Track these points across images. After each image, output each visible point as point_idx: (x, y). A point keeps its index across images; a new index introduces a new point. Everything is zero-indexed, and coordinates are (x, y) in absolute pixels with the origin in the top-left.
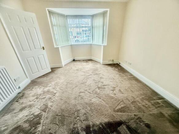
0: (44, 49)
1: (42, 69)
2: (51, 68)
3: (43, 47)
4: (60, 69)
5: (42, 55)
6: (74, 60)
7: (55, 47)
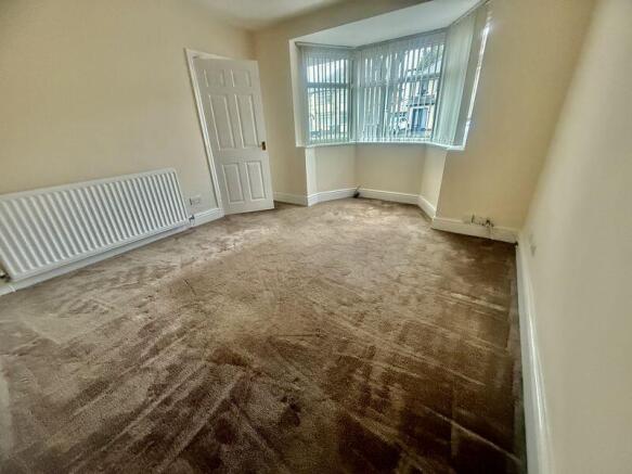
0: (264, 148)
1: (254, 198)
2: (275, 202)
3: (263, 143)
4: (299, 209)
5: (258, 164)
6: (356, 196)
7: (298, 145)
